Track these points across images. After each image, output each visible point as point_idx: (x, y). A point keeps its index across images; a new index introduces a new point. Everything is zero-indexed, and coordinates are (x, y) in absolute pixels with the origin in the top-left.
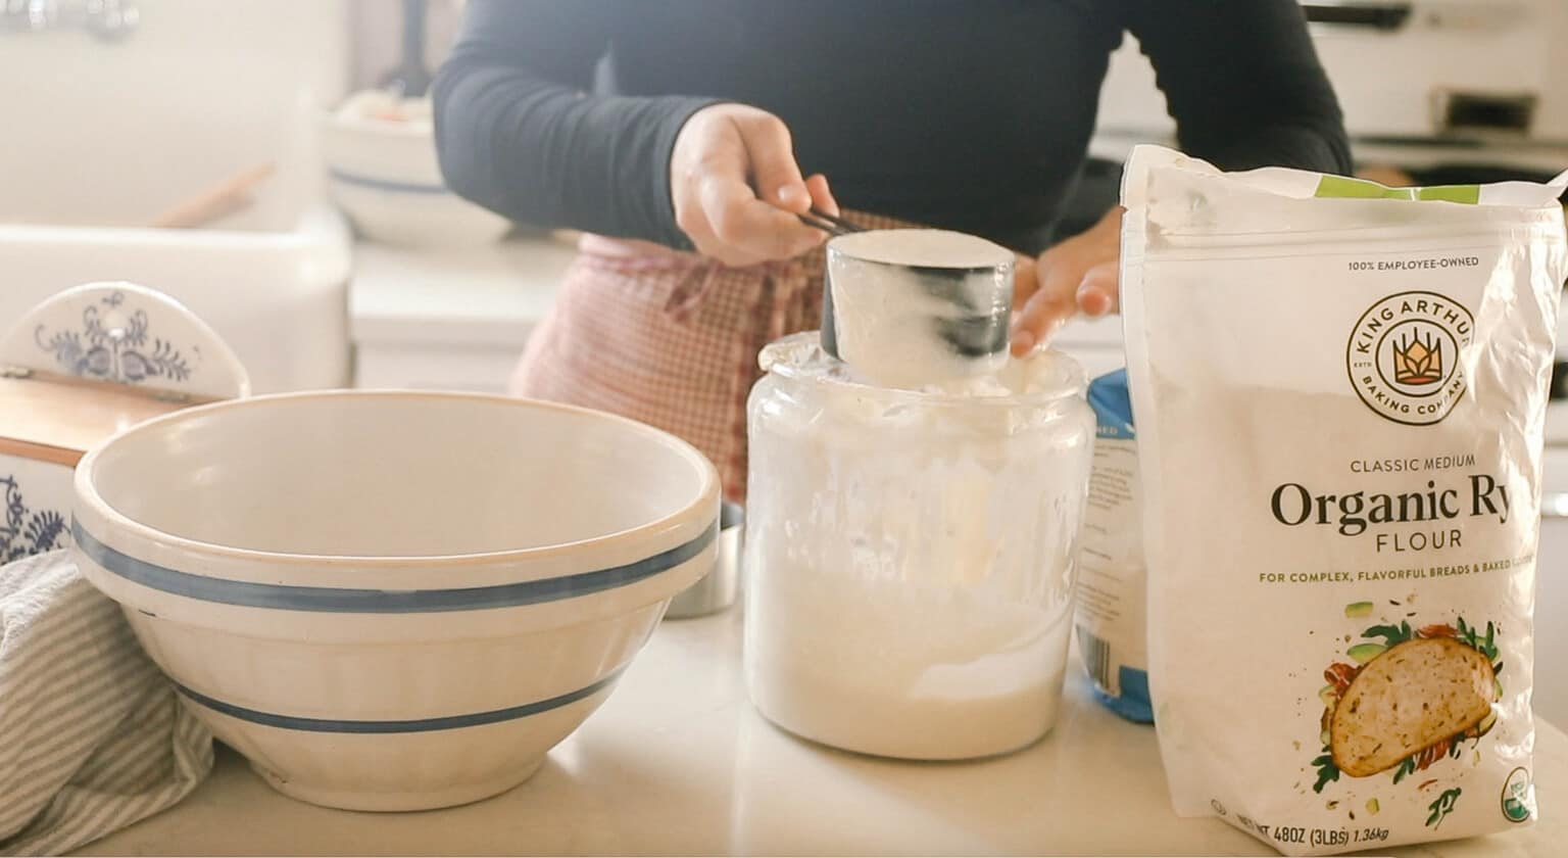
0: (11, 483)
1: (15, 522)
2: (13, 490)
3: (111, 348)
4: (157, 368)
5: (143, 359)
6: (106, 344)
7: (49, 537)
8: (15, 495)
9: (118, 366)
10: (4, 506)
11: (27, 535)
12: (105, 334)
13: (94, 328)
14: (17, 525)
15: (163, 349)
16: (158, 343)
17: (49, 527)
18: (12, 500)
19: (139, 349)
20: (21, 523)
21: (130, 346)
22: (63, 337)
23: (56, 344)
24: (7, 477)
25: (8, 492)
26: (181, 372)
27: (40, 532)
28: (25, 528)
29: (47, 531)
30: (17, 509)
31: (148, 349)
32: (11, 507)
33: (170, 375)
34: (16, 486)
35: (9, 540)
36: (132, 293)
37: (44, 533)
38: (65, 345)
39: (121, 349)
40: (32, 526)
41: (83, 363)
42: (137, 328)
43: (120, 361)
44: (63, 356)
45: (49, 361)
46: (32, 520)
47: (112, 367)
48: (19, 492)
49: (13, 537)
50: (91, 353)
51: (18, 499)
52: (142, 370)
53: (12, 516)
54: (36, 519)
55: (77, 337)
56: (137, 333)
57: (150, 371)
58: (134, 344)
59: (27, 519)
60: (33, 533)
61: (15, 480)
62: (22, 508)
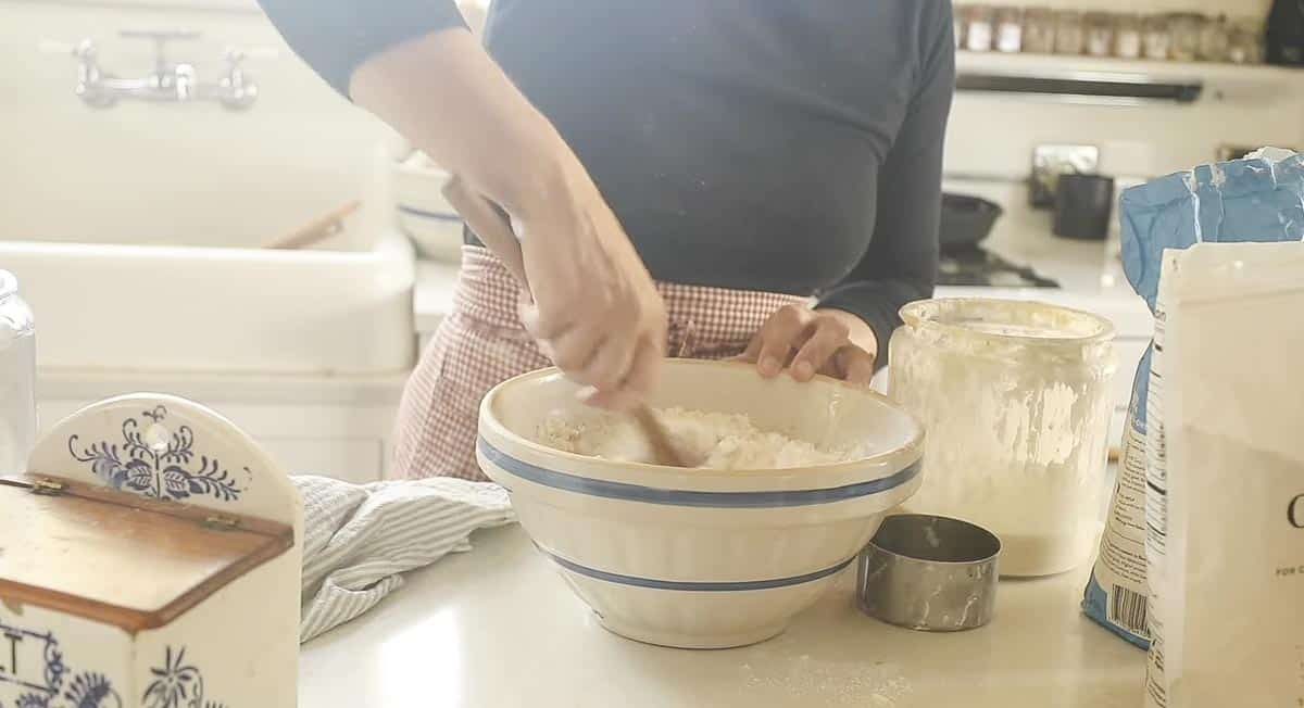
0: (49, 639)
1: (54, 680)
2: (52, 647)
3: (152, 463)
4: (204, 487)
5: (187, 476)
6: (147, 458)
7: (94, 700)
8: (54, 653)
9: (160, 482)
10: (42, 664)
11: (68, 696)
12: (146, 448)
13: (134, 441)
14: (57, 685)
15: (210, 468)
16: (204, 460)
17: (95, 689)
18: (51, 658)
19: (182, 465)
20: (61, 682)
21: (174, 462)
22: (99, 448)
23: (90, 456)
24: (45, 633)
25: (47, 648)
26: (230, 491)
27: (83, 695)
28: (65, 688)
29: (91, 694)
30: (57, 668)
31: (193, 466)
32: (50, 665)
33: (217, 495)
34: (55, 642)
35: (46, 701)
36: (175, 406)
37: (87, 697)
38: (102, 456)
39: (164, 464)
40: (73, 687)
41: (123, 476)
42: (181, 443)
43: (162, 476)
44: (98, 468)
45: (82, 473)
46: (73, 680)
47: (154, 483)
48: (59, 649)
49: (52, 696)
50: (129, 466)
51: (57, 658)
52: (187, 488)
53: (50, 675)
54: (79, 680)
55: (114, 448)
56: (181, 448)
57: (196, 489)
58: (178, 461)
59: (68, 678)
60: (74, 694)
61: (55, 636)
62: (61, 666)
